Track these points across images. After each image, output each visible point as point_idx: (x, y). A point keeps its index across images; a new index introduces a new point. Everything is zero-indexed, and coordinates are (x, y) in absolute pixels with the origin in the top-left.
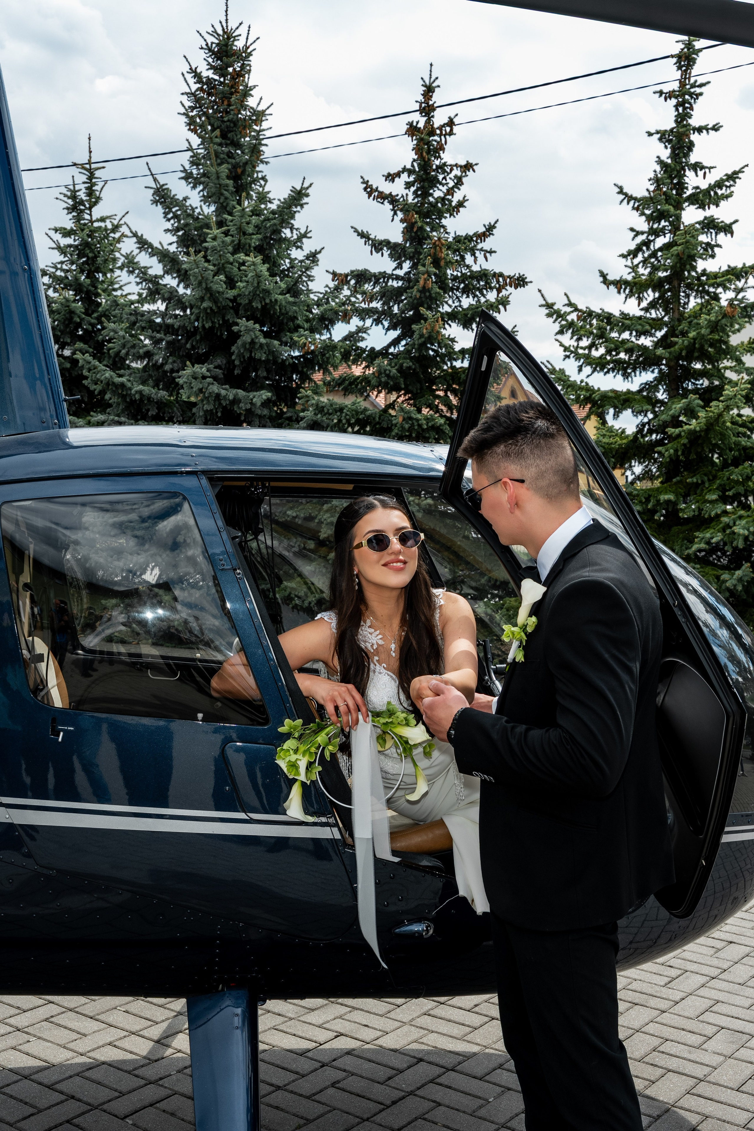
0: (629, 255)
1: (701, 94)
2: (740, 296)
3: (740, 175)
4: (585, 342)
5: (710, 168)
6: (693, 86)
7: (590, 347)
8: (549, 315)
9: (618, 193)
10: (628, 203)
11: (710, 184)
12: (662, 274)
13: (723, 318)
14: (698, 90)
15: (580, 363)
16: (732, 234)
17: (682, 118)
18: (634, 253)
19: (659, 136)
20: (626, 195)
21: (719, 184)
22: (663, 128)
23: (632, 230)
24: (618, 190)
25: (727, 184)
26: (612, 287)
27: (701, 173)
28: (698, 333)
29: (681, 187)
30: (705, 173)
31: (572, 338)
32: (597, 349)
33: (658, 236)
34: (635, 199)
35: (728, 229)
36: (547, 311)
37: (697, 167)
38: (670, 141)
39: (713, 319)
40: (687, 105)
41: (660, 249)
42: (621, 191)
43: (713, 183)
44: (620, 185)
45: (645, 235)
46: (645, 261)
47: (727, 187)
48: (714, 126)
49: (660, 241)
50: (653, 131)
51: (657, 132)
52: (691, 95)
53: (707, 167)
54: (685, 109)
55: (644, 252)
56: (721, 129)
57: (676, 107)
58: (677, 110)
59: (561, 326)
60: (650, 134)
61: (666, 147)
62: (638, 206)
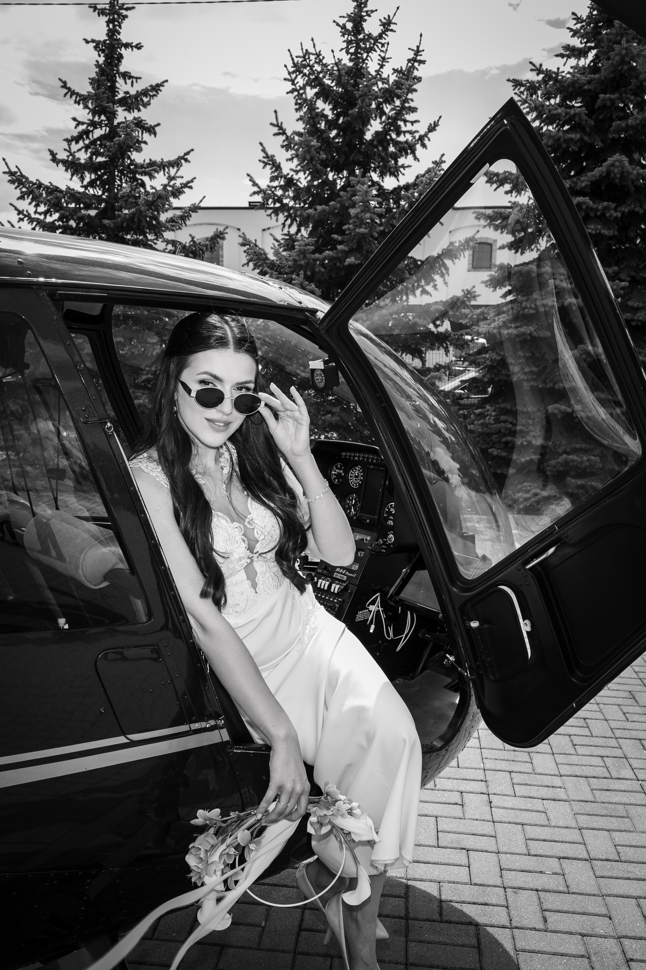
0: (72, 140)
1: (126, 16)
2: (172, 183)
3: (161, 88)
4: (42, 208)
5: (137, 78)
6: (121, 8)
7: (45, 213)
8: (12, 182)
9: (62, 87)
10: (71, 97)
11: (137, 91)
12: (100, 159)
13: (158, 199)
14: (124, 12)
15: (33, 226)
16: (155, 134)
17: (112, 33)
18: (77, 139)
19: (94, 44)
20: (69, 89)
21: (145, 93)
22: (97, 39)
23: (74, 119)
24: (62, 84)
25: (151, 94)
26: (60, 165)
27: (129, 82)
28: (136, 210)
29: (113, 89)
30: (132, 82)
31: (30, 204)
32: (51, 215)
33: (96, 128)
34: (77, 94)
35: (151, 130)
36: (10, 178)
37: (126, 76)
38: (103, 51)
39: (151, 199)
40: (116, 23)
41: (99, 139)
42: (65, 85)
43: (140, 90)
44: (64, 80)
45: (85, 126)
46: (87, 147)
47: (150, 96)
48: (137, 44)
49: (98, 133)
50: (89, 39)
51: (93, 41)
52: (119, 15)
53: (133, 77)
54: (114, 26)
55: (84, 140)
56: (143, 48)
57: (108, 23)
58: (108, 26)
59: (22, 192)
60: (87, 42)
61: (99, 55)
62: (79, 100)
